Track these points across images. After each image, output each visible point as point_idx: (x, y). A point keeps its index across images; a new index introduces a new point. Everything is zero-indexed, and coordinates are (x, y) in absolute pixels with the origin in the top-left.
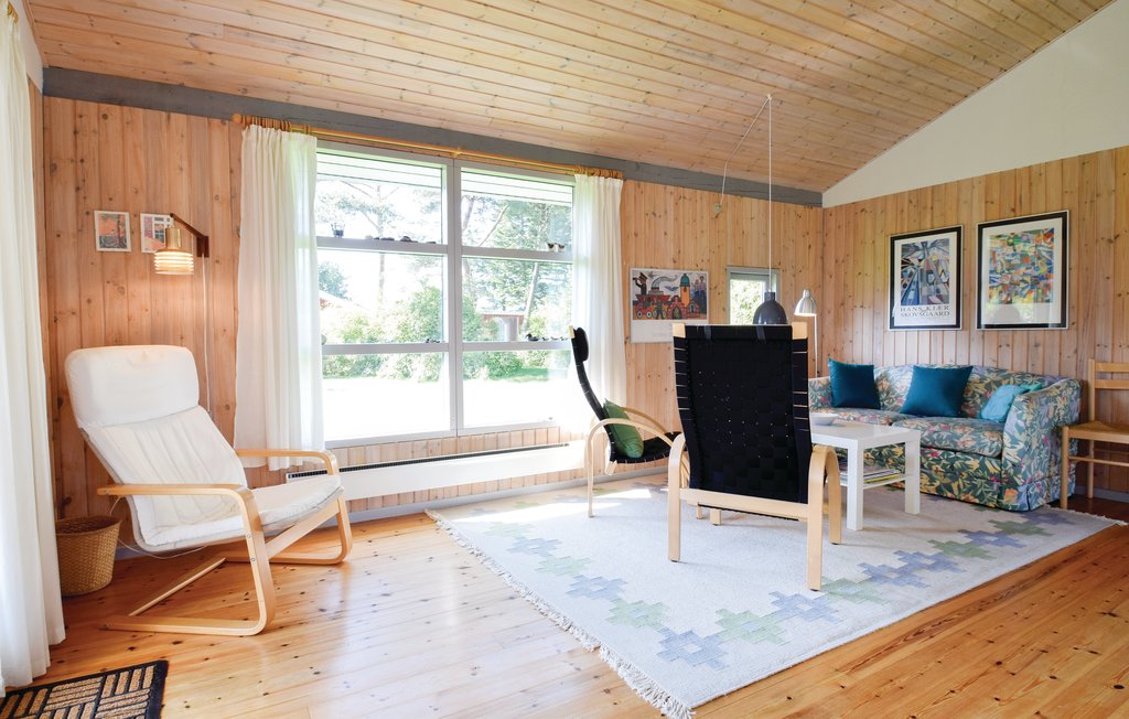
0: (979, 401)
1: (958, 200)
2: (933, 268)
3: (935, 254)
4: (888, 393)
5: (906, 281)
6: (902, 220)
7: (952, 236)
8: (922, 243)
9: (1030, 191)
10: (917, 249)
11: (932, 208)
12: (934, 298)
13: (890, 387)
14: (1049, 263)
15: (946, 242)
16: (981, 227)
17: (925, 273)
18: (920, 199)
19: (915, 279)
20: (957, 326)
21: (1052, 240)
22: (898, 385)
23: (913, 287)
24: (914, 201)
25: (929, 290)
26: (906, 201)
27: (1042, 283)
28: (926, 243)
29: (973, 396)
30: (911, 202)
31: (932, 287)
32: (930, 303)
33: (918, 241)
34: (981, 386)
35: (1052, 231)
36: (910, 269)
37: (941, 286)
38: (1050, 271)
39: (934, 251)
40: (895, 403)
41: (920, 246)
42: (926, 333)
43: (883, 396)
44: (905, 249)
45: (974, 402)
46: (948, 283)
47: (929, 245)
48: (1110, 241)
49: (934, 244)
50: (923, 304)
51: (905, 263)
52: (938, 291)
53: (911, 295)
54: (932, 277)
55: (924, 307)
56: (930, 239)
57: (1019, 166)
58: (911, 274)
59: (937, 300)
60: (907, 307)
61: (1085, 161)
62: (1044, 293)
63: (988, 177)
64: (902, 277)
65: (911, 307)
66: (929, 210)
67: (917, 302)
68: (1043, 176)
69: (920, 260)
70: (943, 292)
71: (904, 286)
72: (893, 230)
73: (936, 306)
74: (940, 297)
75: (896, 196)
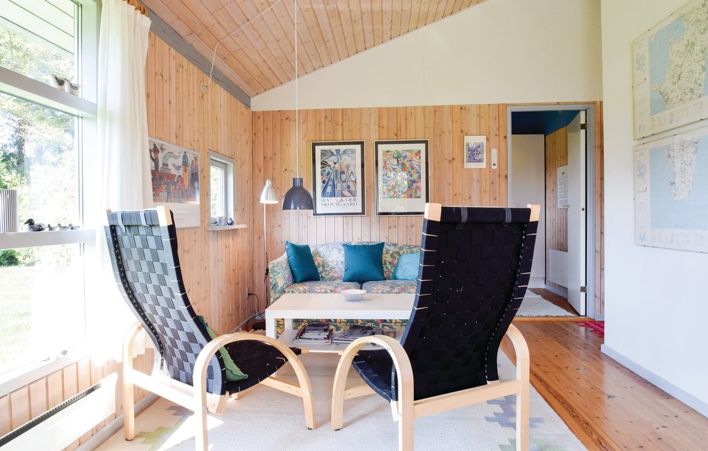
0: (389, 267)
1: (361, 122)
2: (345, 170)
3: (346, 160)
4: (323, 267)
5: (325, 178)
6: (320, 131)
7: (358, 147)
8: (336, 150)
9: (406, 123)
10: (332, 154)
11: (342, 125)
12: (346, 193)
13: (323, 261)
14: (419, 173)
15: (353, 151)
16: (377, 143)
17: (339, 174)
18: (333, 116)
19: (332, 177)
20: (363, 213)
21: (420, 158)
22: (330, 259)
23: (331, 183)
24: (329, 118)
25: (342, 186)
26: (323, 116)
27: (415, 185)
28: (339, 150)
29: (385, 264)
30: (326, 117)
31: (344, 184)
32: (343, 195)
33: (333, 148)
34: (388, 256)
35: (420, 151)
36: (327, 169)
37: (351, 184)
38: (420, 177)
39: (344, 157)
40: (331, 274)
41: (335, 153)
42: (340, 218)
43: (320, 270)
44: (323, 153)
45: (387, 268)
46: (355, 181)
47: (341, 152)
48: (450, 161)
49: (345, 152)
50: (338, 196)
51: (324, 164)
52: (349, 187)
53: (329, 189)
54: (344, 177)
55: (339, 199)
56: (342, 148)
57: (400, 105)
58: (328, 174)
59: (348, 194)
60: (326, 199)
61: (437, 110)
62: (416, 192)
63: (380, 110)
64: (322, 175)
65: (329, 198)
66: (340, 127)
67: (333, 194)
68: (413, 115)
69: (335, 163)
70: (352, 189)
71: (324, 182)
72: (313, 137)
73: (348, 198)
74: (350, 192)
75: (315, 111)
